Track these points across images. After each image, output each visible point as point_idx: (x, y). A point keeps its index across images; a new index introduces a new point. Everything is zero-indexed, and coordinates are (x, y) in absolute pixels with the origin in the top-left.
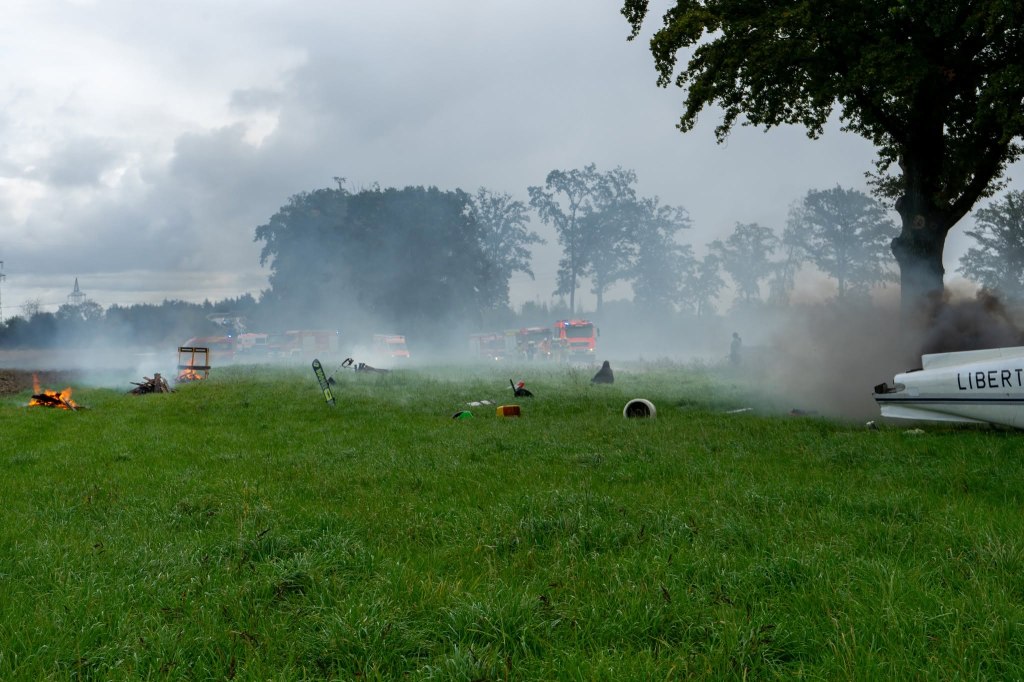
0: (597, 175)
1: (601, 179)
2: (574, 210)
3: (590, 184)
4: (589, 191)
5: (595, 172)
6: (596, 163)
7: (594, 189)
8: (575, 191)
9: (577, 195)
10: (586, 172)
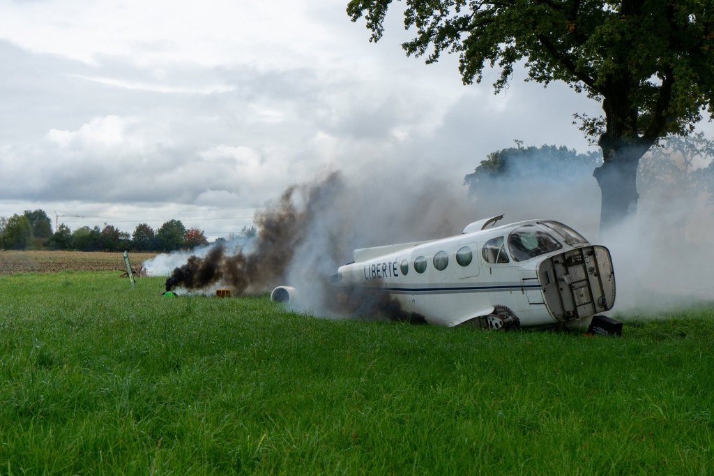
0: (705, 140)
1: (708, 143)
2: (687, 166)
3: (699, 147)
4: (698, 152)
5: (703, 138)
6: (704, 132)
7: (702, 150)
8: (688, 152)
9: (689, 154)
10: (697, 137)
